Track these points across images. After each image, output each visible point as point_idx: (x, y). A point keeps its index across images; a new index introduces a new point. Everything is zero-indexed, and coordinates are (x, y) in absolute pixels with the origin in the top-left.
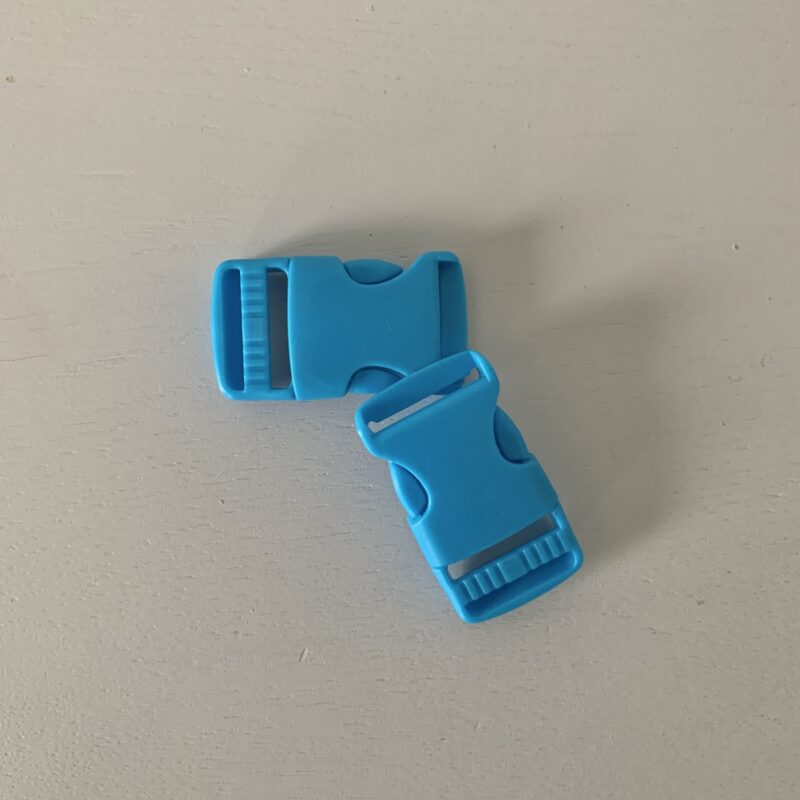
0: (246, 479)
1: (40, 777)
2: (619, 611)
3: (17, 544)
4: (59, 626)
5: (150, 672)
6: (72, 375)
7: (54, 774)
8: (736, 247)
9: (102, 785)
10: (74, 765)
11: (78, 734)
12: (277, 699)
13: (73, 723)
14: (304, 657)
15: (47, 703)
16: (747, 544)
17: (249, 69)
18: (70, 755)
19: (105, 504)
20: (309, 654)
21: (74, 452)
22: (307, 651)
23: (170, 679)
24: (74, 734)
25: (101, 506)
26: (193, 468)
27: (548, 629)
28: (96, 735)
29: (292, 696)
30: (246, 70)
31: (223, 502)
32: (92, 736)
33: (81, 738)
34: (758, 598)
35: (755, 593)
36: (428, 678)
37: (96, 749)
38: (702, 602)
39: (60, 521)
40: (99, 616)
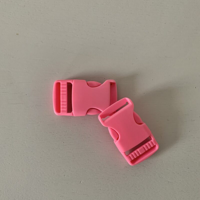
0: (70, 137)
3: (12, 150)
4: (21, 171)
5: (42, 184)
6: (28, 109)
11: (24, 198)
12: (74, 193)
13: (23, 195)
14: (81, 182)
15: (17, 190)
17: (77, 36)
21: (27, 128)
22: (82, 181)
23: (47, 186)
24: (23, 198)
25: (33, 142)
26: (57, 134)
27: (142, 179)
28: (28, 198)
29: (78, 192)
30: (76, 36)
31: (64, 143)
32: (27, 199)
35: (194, 174)
36: (112, 190)
39: (23, 145)
40: (31, 169)
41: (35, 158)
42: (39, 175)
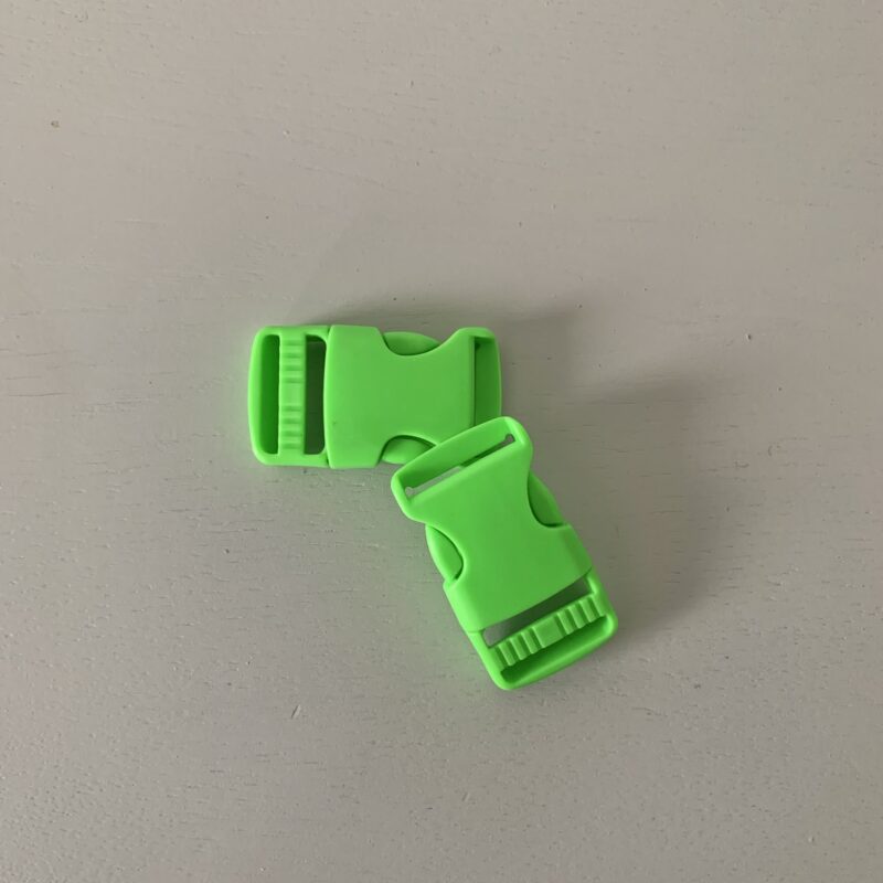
0: (253, 530)
1: (17, 821)
2: (615, 689)
3: (17, 579)
5: (139, 719)
6: (88, 414)
7: (31, 818)
8: (749, 337)
9: (80, 833)
10: (54, 811)
11: (60, 778)
12: (266, 756)
13: (56, 766)
14: (297, 713)
15: (32, 744)
16: (746, 630)
18: (50, 800)
19: (109, 546)
20: (301, 711)
21: (84, 491)
22: (299, 708)
23: (158, 728)
24: (56, 778)
25: (105, 547)
26: (201, 515)
27: (543, 701)
28: (78, 780)
31: (228, 551)
32: (74, 781)
33: (63, 783)
34: (755, 686)
37: (77, 795)
38: (699, 686)
39: (62, 560)
40: (93, 659)
41: (110, 615)
42: (126, 684)
